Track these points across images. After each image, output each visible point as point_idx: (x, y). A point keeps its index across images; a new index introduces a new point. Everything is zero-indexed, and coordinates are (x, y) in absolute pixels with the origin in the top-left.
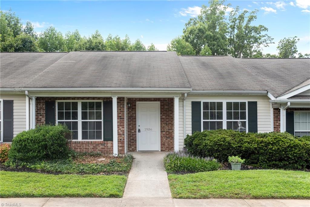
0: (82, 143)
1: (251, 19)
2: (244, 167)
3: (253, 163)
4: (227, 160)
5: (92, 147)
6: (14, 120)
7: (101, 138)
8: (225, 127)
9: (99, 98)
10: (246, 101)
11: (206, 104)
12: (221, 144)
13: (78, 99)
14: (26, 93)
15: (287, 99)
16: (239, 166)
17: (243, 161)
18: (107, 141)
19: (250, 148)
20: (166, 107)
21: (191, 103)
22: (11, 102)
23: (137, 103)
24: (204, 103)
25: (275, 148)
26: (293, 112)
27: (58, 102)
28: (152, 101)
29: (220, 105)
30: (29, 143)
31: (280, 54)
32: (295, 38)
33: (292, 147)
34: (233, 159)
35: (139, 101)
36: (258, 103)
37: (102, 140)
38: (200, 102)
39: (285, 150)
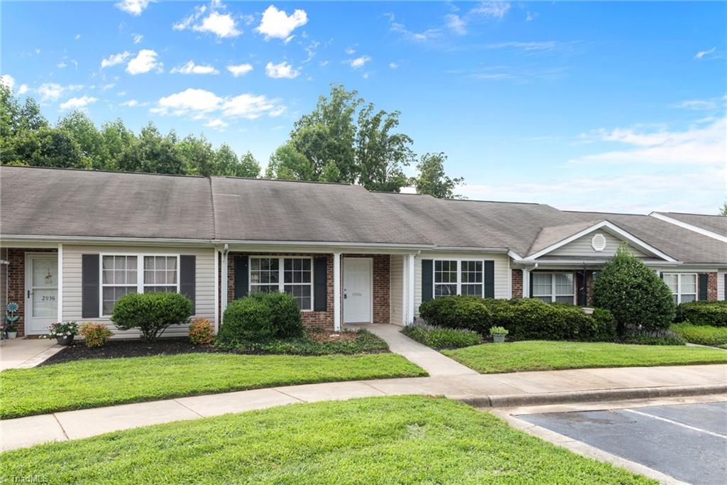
1: (390, 124)
2: (508, 339)
4: (488, 333)
6: (197, 284)
7: (310, 308)
8: (459, 291)
9: (308, 254)
10: (482, 260)
11: (438, 263)
12: (478, 313)
13: (279, 255)
14: (226, 246)
15: (535, 259)
16: (504, 338)
17: (507, 332)
18: (319, 311)
19: (507, 317)
20: (381, 265)
21: (421, 262)
22: (193, 259)
23: (344, 259)
24: (436, 261)
27: (252, 259)
28: (363, 257)
29: (454, 263)
31: (423, 176)
32: (442, 155)
33: (551, 315)
34: (495, 330)
35: (347, 257)
36: (495, 262)
37: (312, 309)
38: (432, 261)
39: (545, 318)
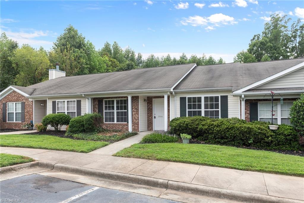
0: (116, 124)
2: (191, 142)
3: (205, 140)
5: (121, 127)
6: (81, 111)
8: (203, 114)
10: (219, 95)
11: (190, 99)
13: (114, 98)
14: (83, 95)
15: (242, 92)
16: (188, 141)
21: (179, 98)
22: (80, 101)
23: (153, 99)
24: (188, 98)
25: (218, 129)
26: (257, 103)
27: (105, 101)
28: (161, 98)
29: (199, 99)
30: (75, 123)
34: (183, 135)
35: (154, 98)
36: (228, 97)
37: (127, 122)
